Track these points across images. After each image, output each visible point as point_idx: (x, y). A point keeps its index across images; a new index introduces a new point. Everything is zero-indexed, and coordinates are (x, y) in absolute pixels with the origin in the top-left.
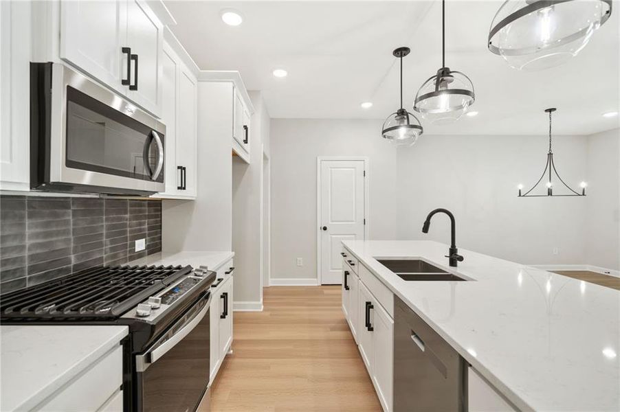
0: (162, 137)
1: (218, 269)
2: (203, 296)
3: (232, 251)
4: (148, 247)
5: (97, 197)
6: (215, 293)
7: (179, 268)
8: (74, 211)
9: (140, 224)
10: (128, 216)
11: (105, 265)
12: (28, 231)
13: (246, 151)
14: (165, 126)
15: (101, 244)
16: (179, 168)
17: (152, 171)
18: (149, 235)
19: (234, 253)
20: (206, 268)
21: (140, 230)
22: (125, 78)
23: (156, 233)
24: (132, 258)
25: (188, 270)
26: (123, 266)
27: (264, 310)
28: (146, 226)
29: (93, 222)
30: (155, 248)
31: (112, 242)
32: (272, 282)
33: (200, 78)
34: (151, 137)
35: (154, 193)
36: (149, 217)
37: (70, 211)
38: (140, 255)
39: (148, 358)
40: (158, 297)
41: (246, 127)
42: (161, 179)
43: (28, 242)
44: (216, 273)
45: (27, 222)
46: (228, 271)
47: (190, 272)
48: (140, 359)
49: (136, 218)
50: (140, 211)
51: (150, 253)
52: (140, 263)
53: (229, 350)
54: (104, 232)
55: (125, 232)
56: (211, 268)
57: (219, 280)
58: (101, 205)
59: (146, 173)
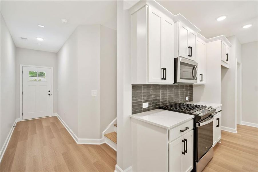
0: (197, 66)
1: (217, 108)
2: (211, 116)
3: (221, 104)
4: (189, 99)
5: (178, 84)
6: (215, 117)
7: (202, 106)
8: (174, 88)
9: (187, 92)
10: (184, 89)
11: (180, 102)
12: (168, 93)
13: (227, 64)
14: (197, 63)
15: (179, 97)
16: (200, 74)
17: (194, 78)
18: (190, 95)
19: (222, 105)
20: (212, 107)
21: (187, 94)
22: (189, 54)
23: (191, 95)
24: (185, 102)
25: (205, 107)
26: (185, 103)
27: (237, 133)
28: (188, 93)
29: (177, 91)
30: (191, 100)
31: (181, 96)
32: (242, 123)
33: (206, 42)
34: (194, 67)
35: (194, 83)
36: (189, 90)
37: (173, 88)
38: (187, 101)
39: (199, 125)
40: (201, 111)
41: (227, 54)
42: (196, 79)
43: (168, 95)
44: (215, 109)
45: (168, 90)
46: (220, 111)
47: (206, 108)
48: (197, 124)
49: (186, 90)
50: (187, 88)
51: (190, 101)
52: (187, 103)
53: (219, 141)
54: (179, 94)
55: (183, 94)
56: (214, 107)
57: (216, 113)
58: (179, 86)
59: (192, 78)
